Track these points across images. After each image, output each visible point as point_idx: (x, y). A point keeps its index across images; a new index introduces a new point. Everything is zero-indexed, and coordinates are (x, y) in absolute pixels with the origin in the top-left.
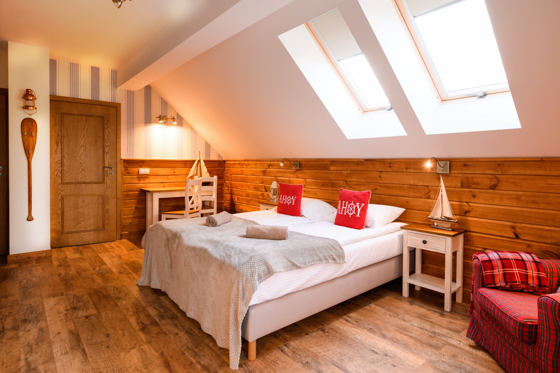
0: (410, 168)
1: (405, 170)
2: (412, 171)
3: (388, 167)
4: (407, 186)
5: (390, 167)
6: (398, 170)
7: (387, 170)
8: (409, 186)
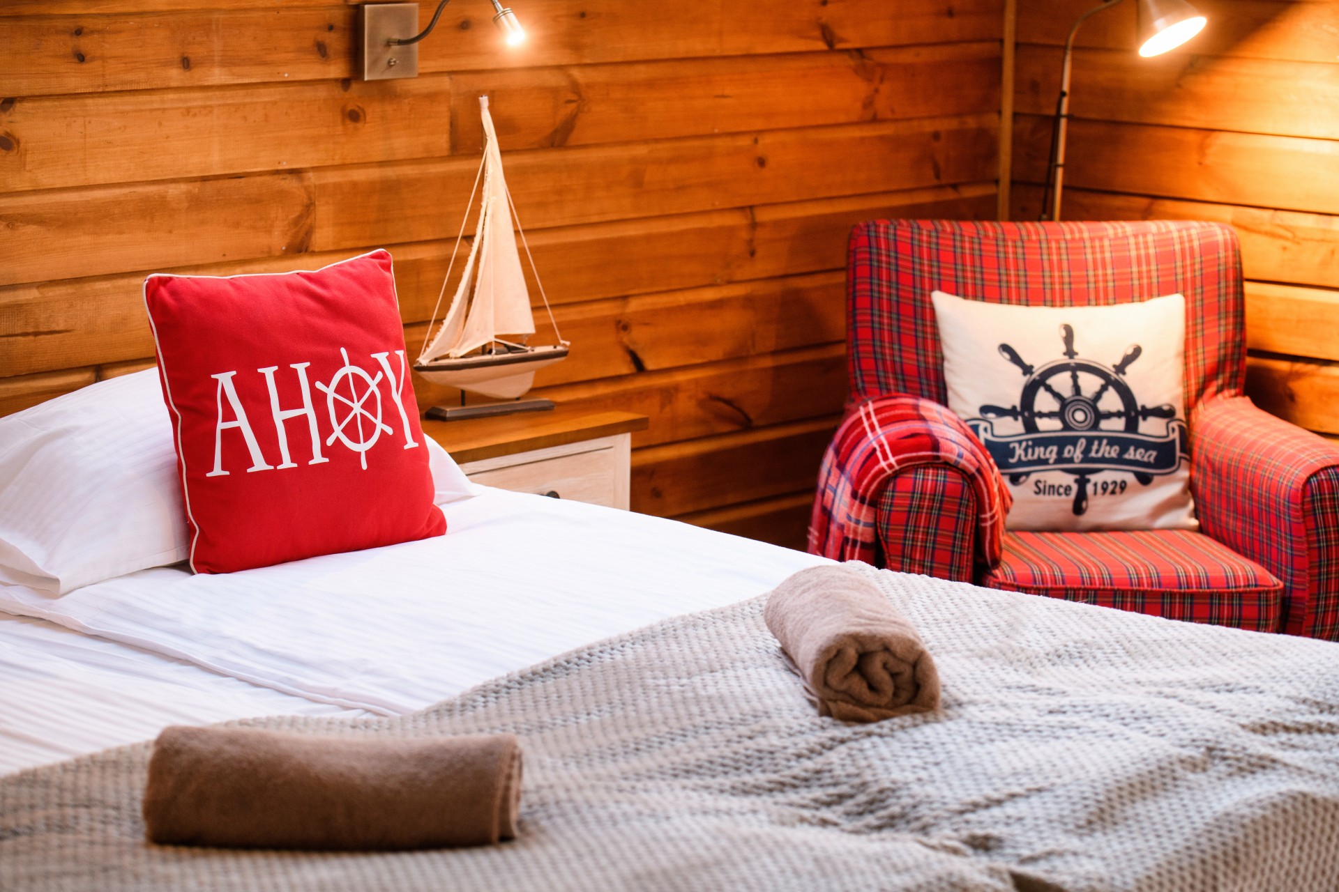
0: (207, 62)
1: (175, 75)
2: (218, 76)
3: (64, 56)
4: (183, 187)
5: (81, 58)
6: (129, 77)
7: (55, 86)
8: (195, 188)
